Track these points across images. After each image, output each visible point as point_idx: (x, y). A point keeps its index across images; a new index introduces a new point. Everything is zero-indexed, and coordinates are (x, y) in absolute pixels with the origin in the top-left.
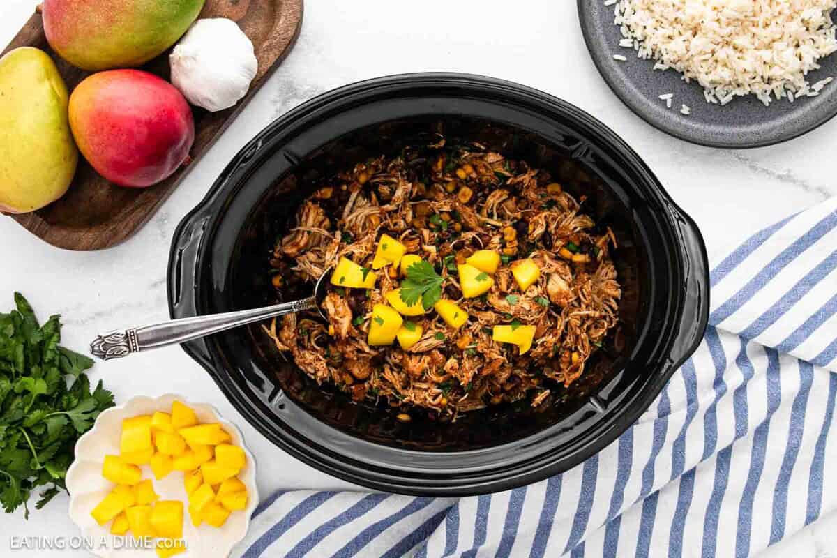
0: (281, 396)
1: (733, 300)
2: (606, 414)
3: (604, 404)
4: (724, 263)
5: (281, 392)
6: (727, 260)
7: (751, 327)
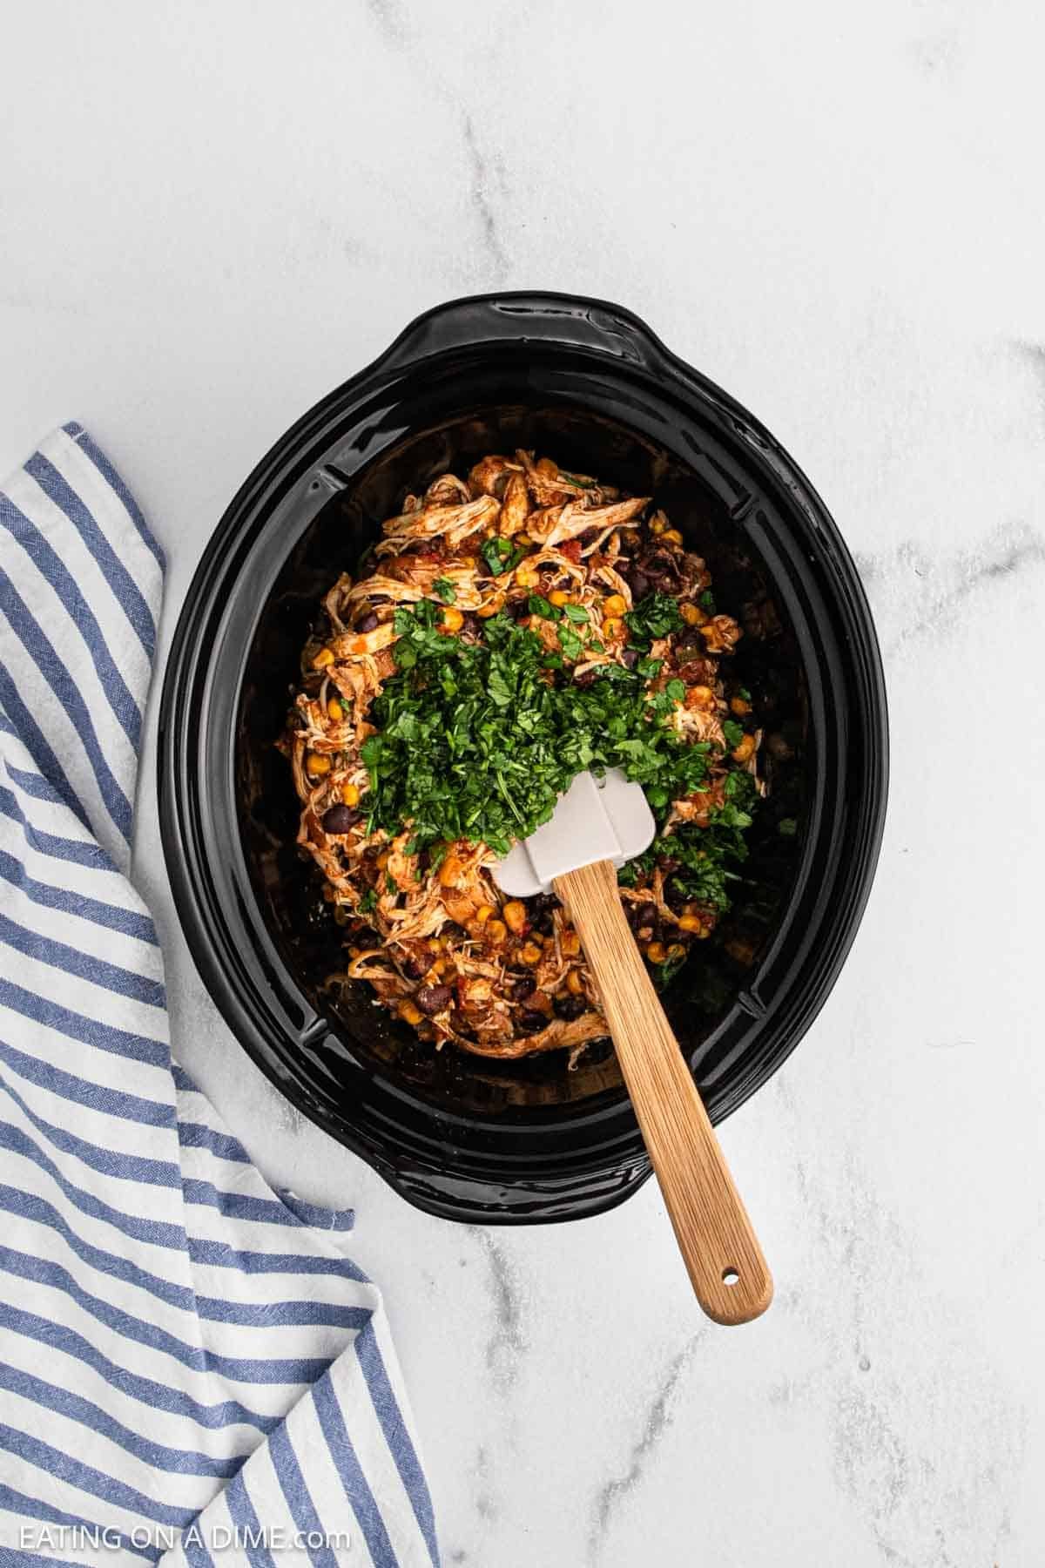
0: (334, 486)
1: (342, 1434)
2: (297, 1044)
3: (316, 1043)
4: (406, 1440)
5: (342, 486)
6: (410, 1447)
7: (288, 1446)
